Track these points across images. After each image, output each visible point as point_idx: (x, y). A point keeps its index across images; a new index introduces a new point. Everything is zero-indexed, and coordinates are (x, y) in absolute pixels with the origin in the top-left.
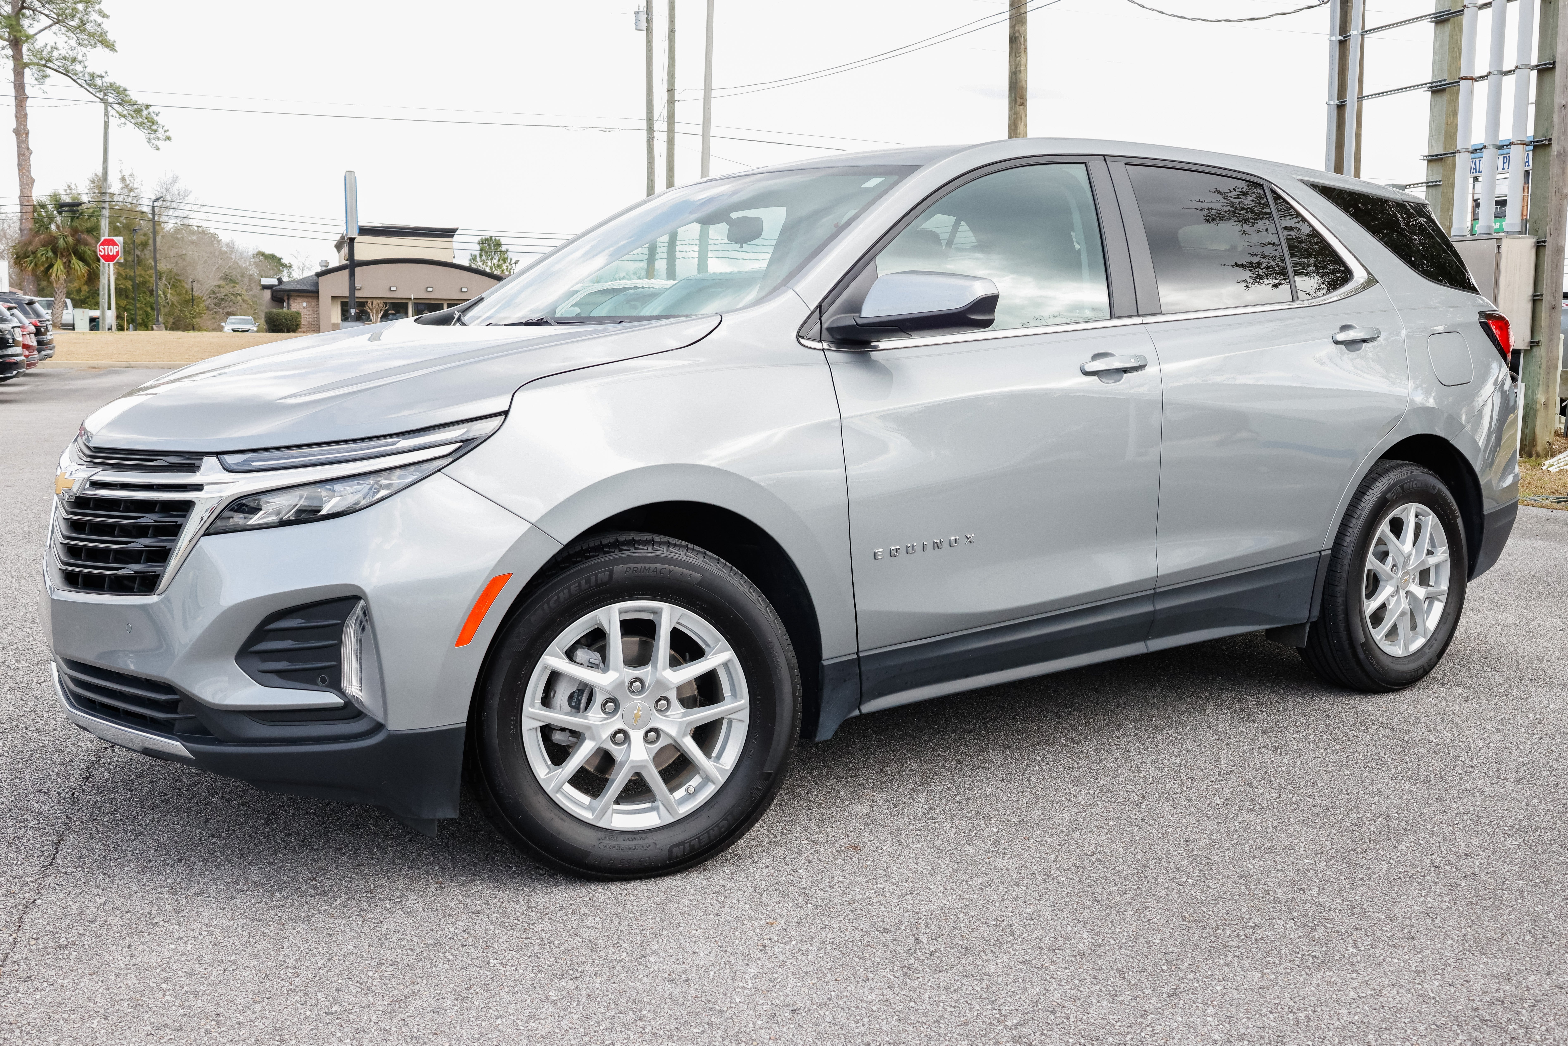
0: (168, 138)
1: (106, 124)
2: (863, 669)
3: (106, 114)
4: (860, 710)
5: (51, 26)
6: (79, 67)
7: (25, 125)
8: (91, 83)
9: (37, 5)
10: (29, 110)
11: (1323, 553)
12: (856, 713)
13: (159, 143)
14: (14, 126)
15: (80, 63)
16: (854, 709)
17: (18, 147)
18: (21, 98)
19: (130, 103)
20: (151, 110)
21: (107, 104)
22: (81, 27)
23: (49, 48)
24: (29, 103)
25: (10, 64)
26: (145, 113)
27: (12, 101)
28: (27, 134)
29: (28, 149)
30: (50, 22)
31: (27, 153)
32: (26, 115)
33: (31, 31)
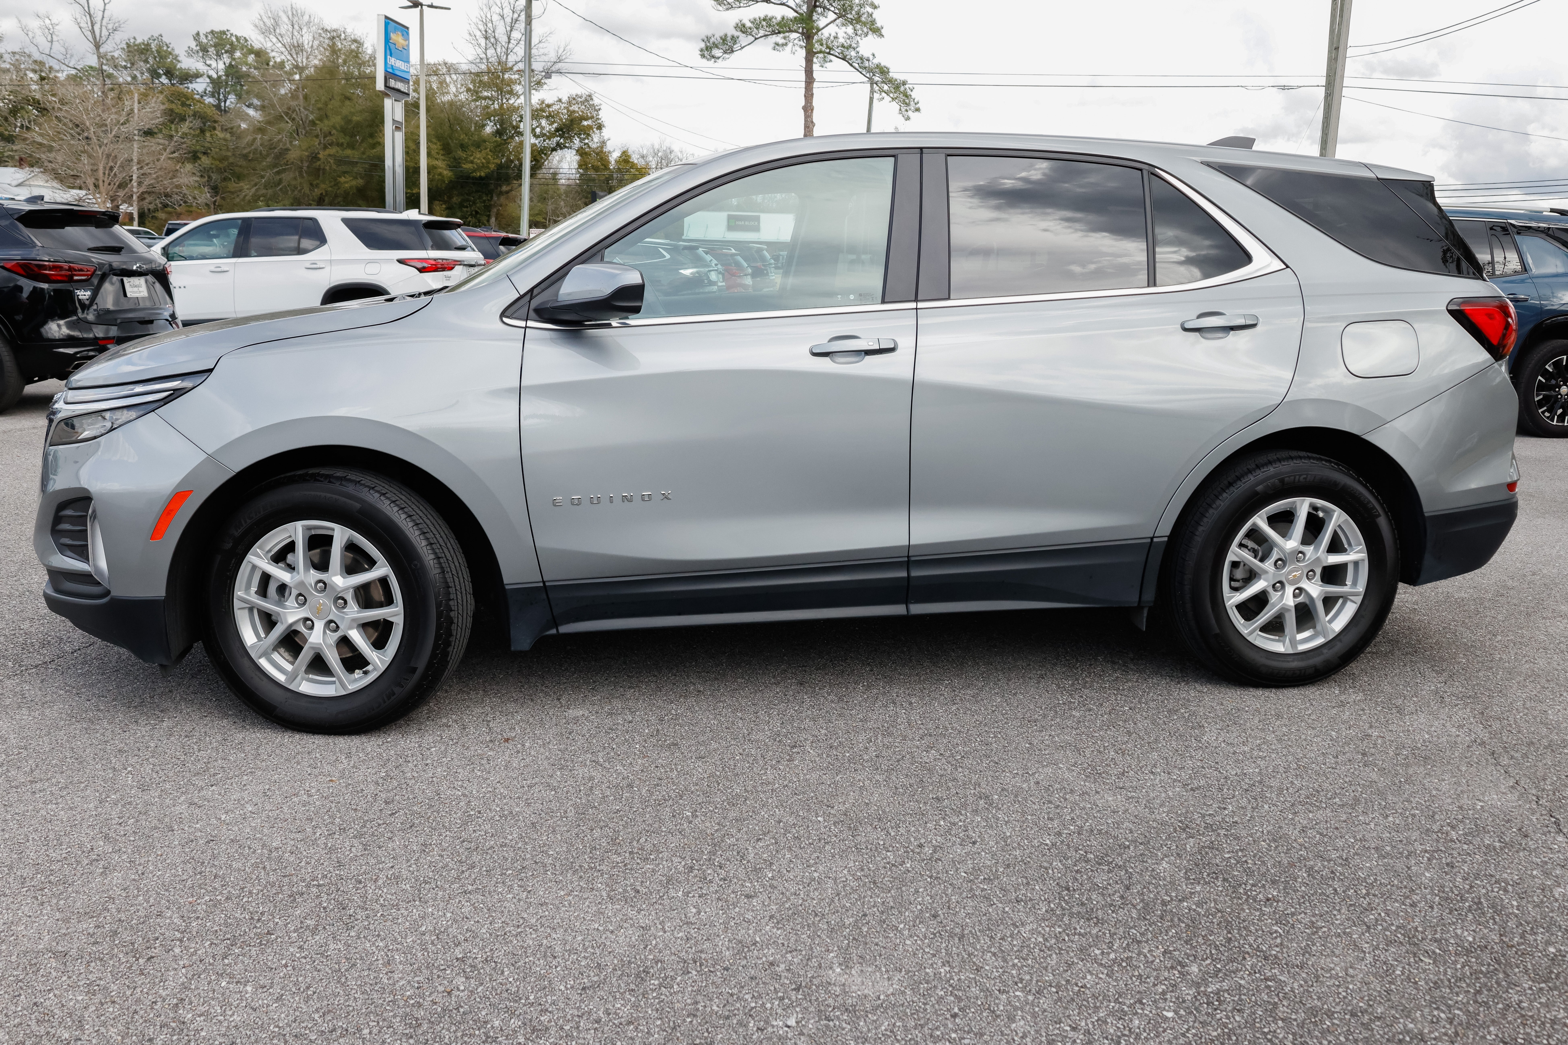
0: (918, 110)
1: (871, 99)
2: (550, 596)
3: (872, 91)
4: (557, 630)
5: (835, 20)
6: (853, 53)
7: (811, 103)
8: (863, 66)
9: (827, 4)
10: (815, 91)
11: (1155, 540)
12: (554, 631)
13: (910, 113)
14: (803, 104)
15: (854, 49)
16: (552, 628)
17: (805, 121)
18: (810, 80)
19: (891, 81)
20: (907, 86)
21: (872, 82)
22: (858, 20)
23: (832, 38)
24: (815, 85)
25: (803, 53)
26: (902, 89)
27: (803, 85)
28: (812, 110)
29: (812, 122)
30: (835, 16)
31: (811, 126)
32: (812, 95)
33: (821, 26)
